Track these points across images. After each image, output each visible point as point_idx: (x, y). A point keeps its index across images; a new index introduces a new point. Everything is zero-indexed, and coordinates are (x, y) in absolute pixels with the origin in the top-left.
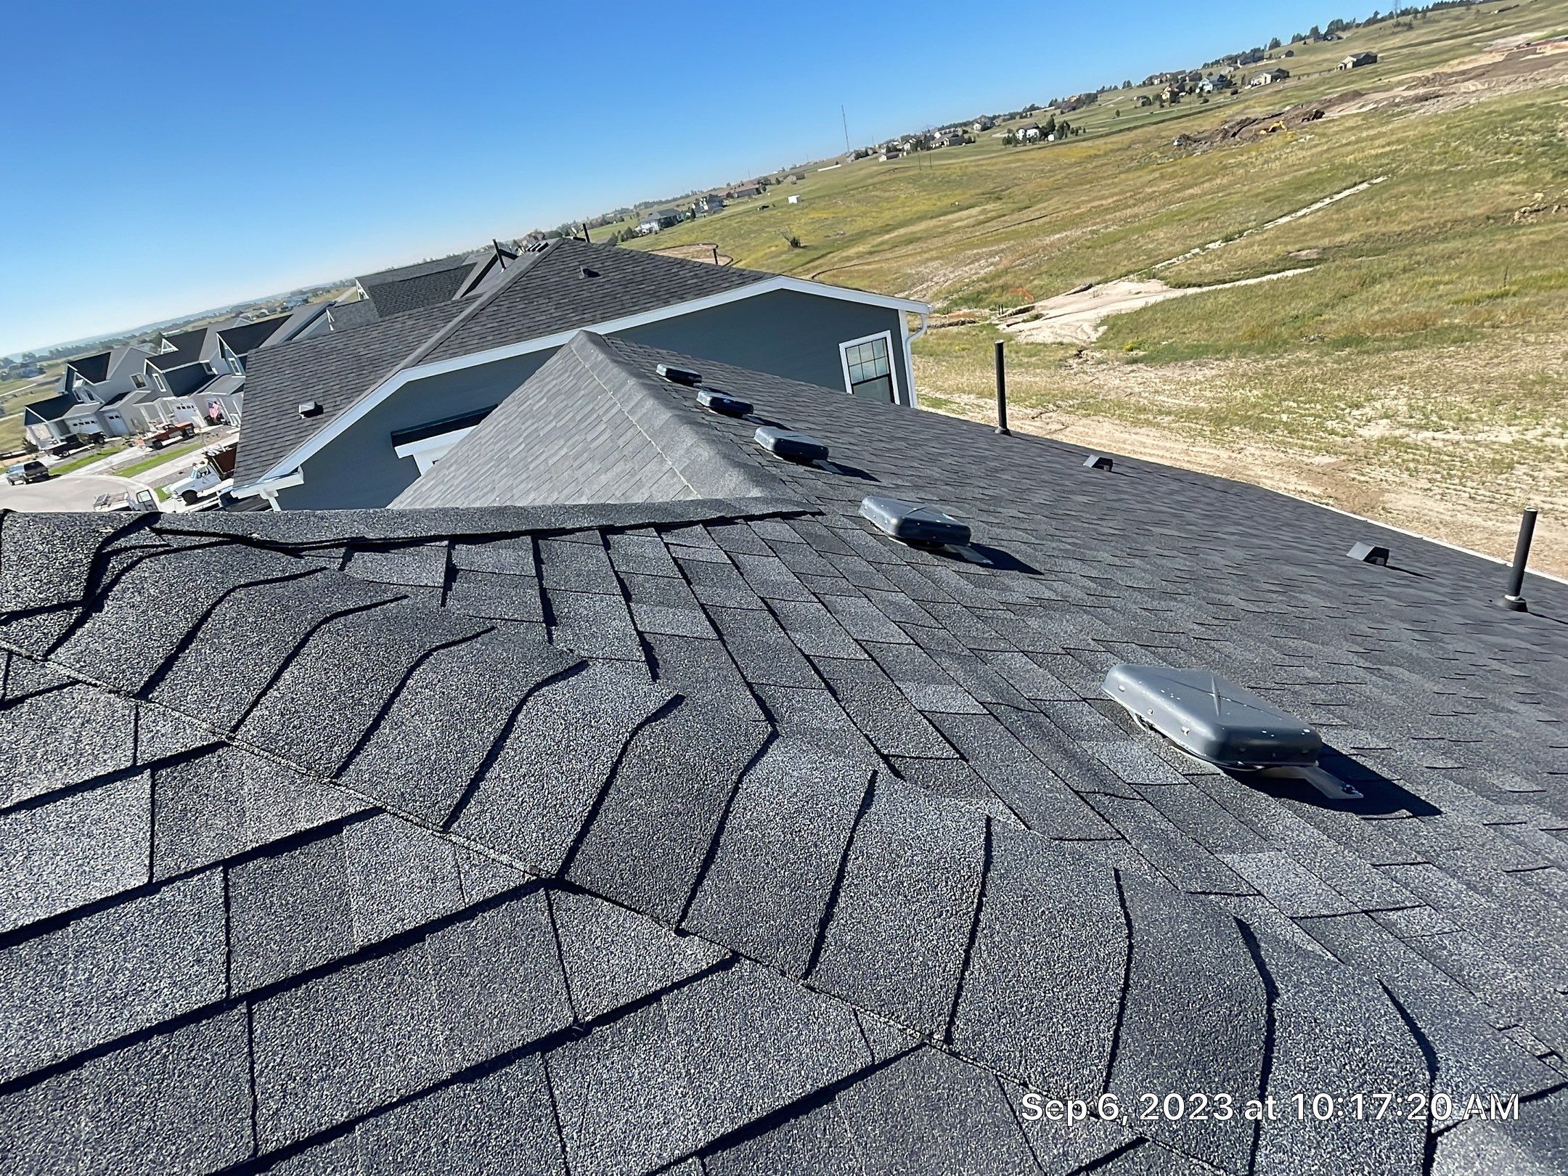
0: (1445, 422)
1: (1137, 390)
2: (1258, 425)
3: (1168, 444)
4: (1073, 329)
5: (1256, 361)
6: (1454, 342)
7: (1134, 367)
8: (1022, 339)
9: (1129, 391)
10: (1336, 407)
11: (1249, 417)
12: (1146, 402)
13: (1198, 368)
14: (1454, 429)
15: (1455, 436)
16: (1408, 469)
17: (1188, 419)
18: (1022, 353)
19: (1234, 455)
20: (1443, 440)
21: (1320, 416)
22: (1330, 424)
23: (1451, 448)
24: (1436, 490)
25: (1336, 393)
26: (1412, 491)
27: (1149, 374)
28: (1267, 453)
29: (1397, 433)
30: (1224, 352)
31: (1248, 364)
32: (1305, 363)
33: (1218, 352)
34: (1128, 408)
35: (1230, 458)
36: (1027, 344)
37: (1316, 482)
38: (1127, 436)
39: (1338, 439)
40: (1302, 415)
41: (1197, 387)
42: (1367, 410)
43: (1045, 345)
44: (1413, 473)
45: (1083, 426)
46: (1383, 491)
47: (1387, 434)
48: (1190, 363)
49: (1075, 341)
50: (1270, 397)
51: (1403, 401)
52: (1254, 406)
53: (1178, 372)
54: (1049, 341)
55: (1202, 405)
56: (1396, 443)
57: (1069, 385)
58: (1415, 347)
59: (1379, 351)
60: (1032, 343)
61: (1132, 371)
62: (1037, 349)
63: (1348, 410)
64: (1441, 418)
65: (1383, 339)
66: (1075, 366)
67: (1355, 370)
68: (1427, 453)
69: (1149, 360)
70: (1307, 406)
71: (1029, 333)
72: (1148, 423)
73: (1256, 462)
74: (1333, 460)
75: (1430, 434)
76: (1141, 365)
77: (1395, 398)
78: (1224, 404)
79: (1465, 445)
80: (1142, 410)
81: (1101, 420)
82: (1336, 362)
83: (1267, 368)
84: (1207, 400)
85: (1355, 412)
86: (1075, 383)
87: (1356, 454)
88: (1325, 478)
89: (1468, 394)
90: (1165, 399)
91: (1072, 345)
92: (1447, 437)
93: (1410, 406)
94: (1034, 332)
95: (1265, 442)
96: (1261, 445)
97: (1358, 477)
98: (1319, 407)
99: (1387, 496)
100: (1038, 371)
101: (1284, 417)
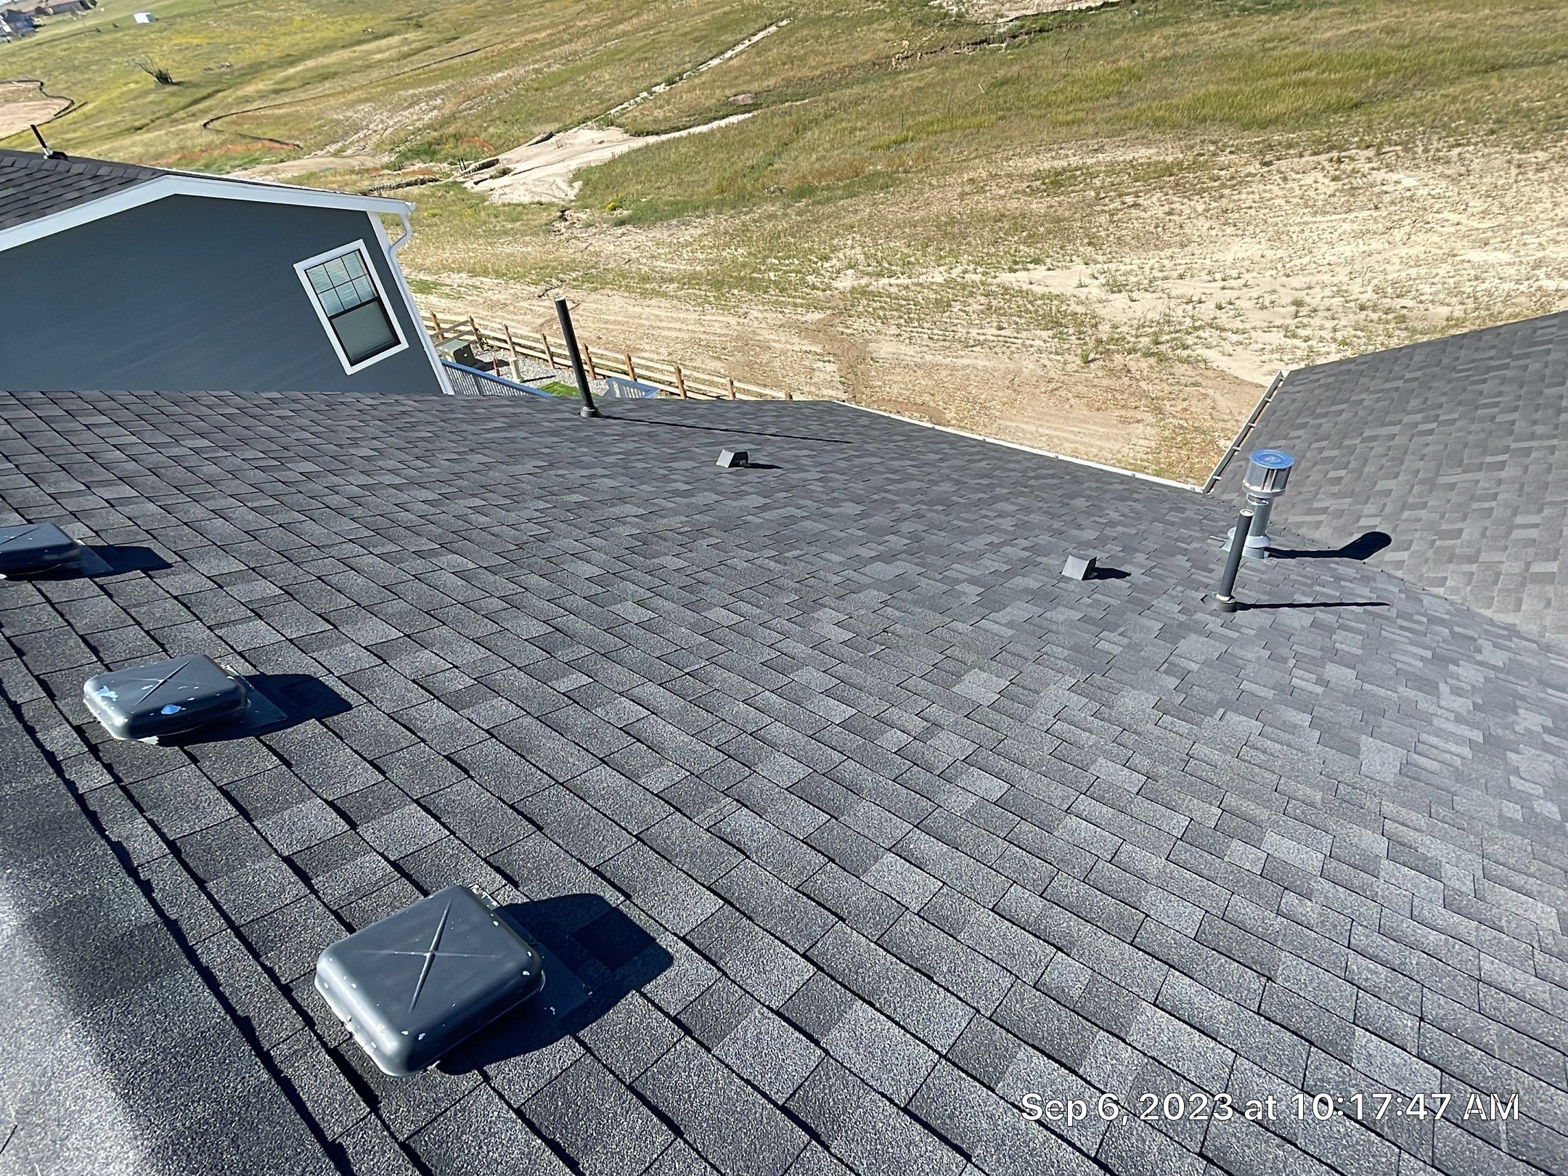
0: (893, 268)
1: (634, 256)
2: (753, 286)
3: (682, 315)
4: (547, 186)
5: (732, 217)
6: (882, 189)
7: (623, 229)
8: (496, 199)
9: (627, 257)
10: (810, 260)
11: (742, 279)
12: (646, 269)
13: (683, 227)
14: (903, 274)
15: (904, 280)
16: (880, 318)
17: (692, 286)
18: (502, 217)
19: (742, 320)
20: (897, 285)
21: (800, 272)
22: (811, 279)
23: (904, 292)
24: (906, 335)
25: (806, 245)
26: (887, 338)
27: (640, 236)
28: (768, 316)
29: (864, 281)
30: (703, 208)
31: (726, 220)
32: (772, 217)
33: (696, 209)
34: (632, 278)
35: (739, 323)
36: (504, 205)
37: (815, 341)
38: (638, 309)
39: (819, 293)
40: (785, 272)
41: (689, 249)
42: (834, 261)
43: (524, 206)
44: (884, 321)
45: (595, 302)
46: (867, 342)
47: (855, 283)
48: (674, 222)
49: (554, 200)
50: (755, 255)
51: (858, 250)
52: (744, 265)
53: (666, 234)
54: (526, 199)
55: (698, 268)
56: (864, 292)
57: (567, 253)
58: (855, 196)
59: (829, 200)
60: (509, 204)
61: (623, 234)
62: (516, 212)
63: (819, 264)
64: (890, 264)
65: (828, 188)
66: (563, 230)
67: (816, 222)
68: (888, 300)
69: (635, 220)
70: (787, 262)
71: (501, 192)
72: (656, 293)
73: (761, 325)
74: (822, 316)
75: (885, 281)
76: (629, 227)
77: (853, 248)
78: (717, 266)
79: (913, 288)
80: (645, 279)
81: (610, 293)
82: (798, 214)
83: (744, 224)
84: (701, 261)
85: (826, 265)
86: (570, 251)
87: (837, 307)
88: (821, 334)
89: (904, 238)
90: (663, 264)
91: (552, 204)
92: (898, 282)
93: (865, 254)
94: (507, 190)
95: (763, 304)
96: (760, 307)
97: (845, 330)
98: (797, 262)
99: (872, 346)
100: (527, 238)
101: (772, 274)
